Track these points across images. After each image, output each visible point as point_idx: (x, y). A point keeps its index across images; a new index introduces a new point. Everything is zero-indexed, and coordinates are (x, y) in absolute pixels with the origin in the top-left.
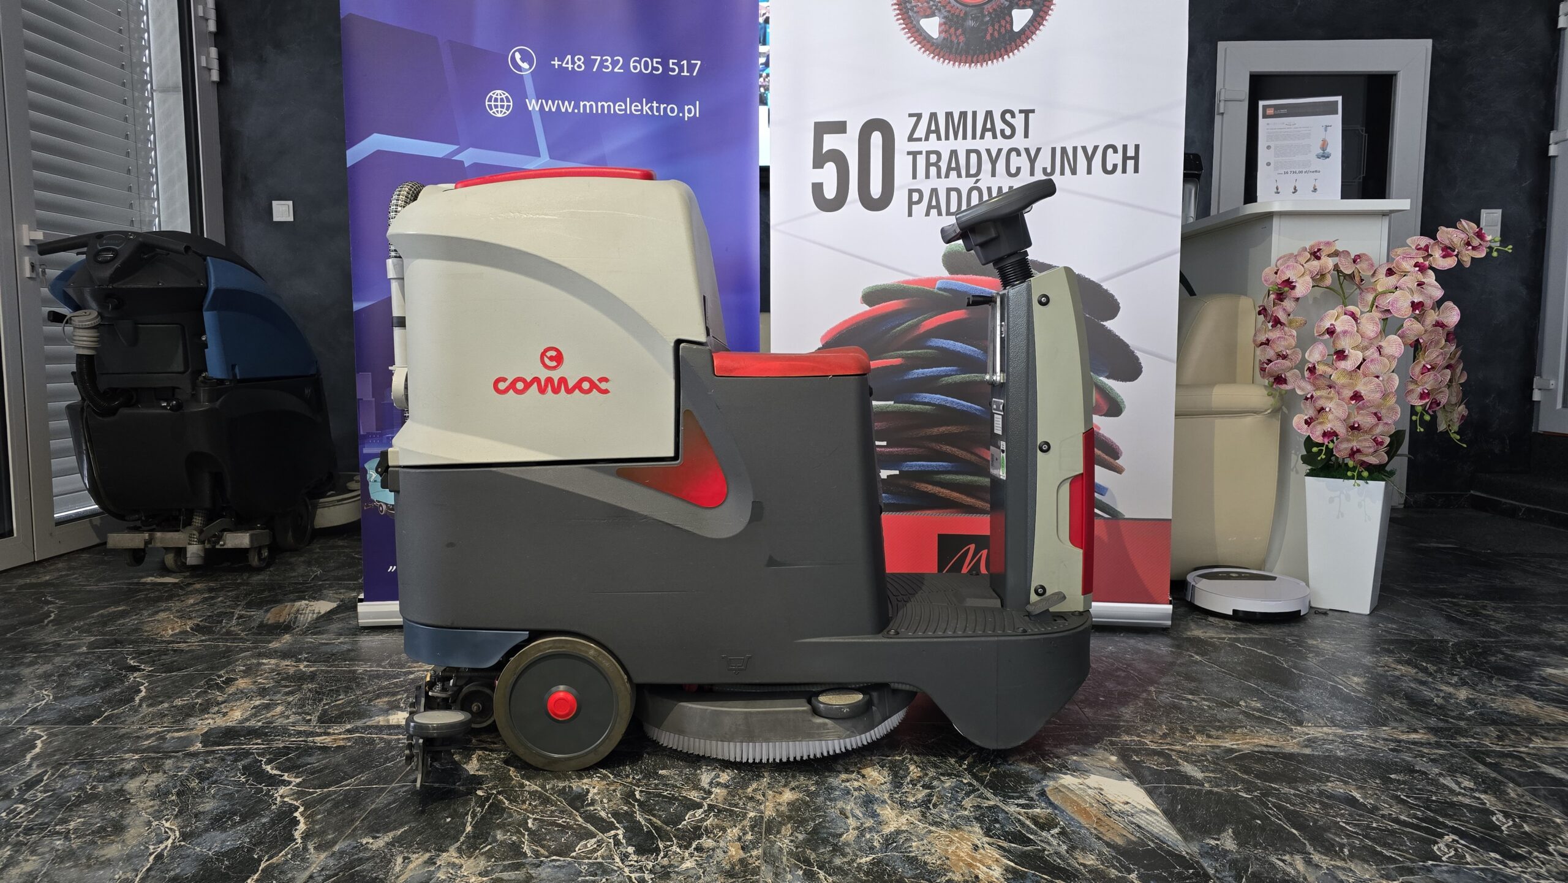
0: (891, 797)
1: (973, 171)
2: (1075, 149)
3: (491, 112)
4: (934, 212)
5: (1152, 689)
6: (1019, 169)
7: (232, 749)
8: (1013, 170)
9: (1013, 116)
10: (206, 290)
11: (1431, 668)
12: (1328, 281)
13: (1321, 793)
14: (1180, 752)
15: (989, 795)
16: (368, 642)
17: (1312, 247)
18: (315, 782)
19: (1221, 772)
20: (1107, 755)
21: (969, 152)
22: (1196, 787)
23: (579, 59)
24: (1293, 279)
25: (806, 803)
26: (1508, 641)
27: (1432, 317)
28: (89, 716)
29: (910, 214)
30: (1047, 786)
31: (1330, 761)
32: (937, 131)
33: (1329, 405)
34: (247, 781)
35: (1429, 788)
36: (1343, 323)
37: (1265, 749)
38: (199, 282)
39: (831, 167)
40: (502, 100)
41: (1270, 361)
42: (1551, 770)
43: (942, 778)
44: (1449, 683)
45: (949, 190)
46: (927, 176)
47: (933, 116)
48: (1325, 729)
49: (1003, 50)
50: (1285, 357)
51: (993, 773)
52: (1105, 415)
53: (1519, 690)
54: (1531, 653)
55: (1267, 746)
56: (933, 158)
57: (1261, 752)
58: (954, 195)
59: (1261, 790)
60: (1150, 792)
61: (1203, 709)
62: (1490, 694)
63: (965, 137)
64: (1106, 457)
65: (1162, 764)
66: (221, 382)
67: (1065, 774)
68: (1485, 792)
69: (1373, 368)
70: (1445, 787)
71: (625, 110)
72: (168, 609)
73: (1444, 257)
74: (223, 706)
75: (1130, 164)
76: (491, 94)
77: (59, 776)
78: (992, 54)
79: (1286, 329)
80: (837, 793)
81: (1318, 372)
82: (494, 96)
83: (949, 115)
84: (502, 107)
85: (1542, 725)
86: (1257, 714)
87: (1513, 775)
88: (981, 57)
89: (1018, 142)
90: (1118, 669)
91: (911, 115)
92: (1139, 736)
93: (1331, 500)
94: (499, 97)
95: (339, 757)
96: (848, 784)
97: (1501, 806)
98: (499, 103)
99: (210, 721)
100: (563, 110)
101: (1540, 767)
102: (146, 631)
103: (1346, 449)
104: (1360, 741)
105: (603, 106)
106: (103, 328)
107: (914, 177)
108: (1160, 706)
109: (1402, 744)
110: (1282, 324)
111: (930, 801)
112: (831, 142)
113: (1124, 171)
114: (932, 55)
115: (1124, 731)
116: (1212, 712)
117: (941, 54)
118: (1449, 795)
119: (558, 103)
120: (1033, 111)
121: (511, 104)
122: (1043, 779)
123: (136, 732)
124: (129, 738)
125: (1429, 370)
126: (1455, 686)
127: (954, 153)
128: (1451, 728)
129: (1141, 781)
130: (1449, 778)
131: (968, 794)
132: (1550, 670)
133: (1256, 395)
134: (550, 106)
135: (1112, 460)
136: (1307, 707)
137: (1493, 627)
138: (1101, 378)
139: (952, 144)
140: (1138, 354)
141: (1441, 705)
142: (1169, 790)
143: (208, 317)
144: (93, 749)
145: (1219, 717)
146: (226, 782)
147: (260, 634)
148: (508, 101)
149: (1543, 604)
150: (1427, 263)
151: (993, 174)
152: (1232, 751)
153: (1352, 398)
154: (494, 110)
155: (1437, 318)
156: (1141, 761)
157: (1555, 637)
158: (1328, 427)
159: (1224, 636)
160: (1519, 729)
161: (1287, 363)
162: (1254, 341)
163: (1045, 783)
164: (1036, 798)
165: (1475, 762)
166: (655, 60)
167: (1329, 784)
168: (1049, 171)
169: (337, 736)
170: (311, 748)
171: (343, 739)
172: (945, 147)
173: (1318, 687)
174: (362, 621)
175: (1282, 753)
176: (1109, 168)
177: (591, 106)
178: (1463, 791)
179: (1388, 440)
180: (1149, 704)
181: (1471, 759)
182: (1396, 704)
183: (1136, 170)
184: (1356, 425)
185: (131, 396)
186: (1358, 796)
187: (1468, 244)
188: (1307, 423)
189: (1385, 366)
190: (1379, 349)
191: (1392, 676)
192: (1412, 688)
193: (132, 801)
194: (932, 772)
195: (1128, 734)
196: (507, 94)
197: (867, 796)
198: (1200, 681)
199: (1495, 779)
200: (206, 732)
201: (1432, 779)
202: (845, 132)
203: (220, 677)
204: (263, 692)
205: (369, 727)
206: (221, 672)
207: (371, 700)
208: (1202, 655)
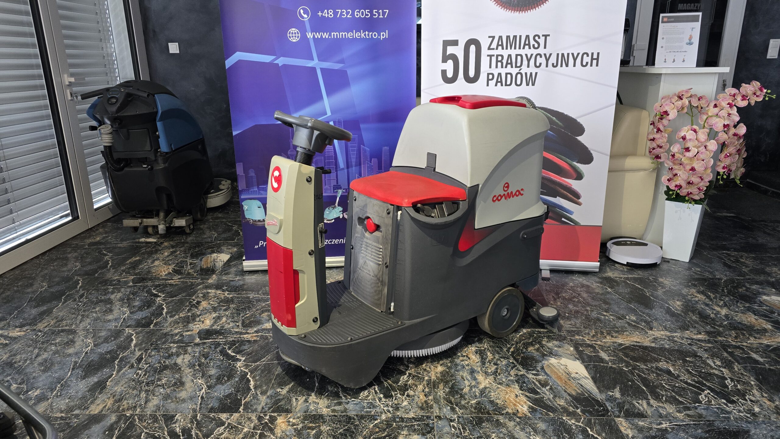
0: (481, 370)
1: (518, 65)
2: (568, 54)
3: (290, 39)
4: (499, 84)
5: (588, 308)
6: (540, 64)
7: (212, 342)
8: (538, 65)
9: (539, 38)
10: (157, 112)
11: (712, 296)
12: (685, 110)
13: (657, 368)
14: (600, 345)
15: (521, 369)
16: (250, 279)
17: (679, 93)
18: (251, 360)
19: (616, 356)
20: (569, 346)
21: (517, 55)
22: (605, 365)
23: (331, 12)
24: (668, 110)
25: (447, 372)
26: (749, 279)
27: (733, 131)
28: (148, 323)
29: (488, 85)
30: (544, 364)
31: (662, 350)
32: (502, 45)
33: (679, 173)
34: (224, 359)
35: (702, 365)
36: (690, 135)
37: (635, 344)
38: (154, 109)
39: (450, 62)
40: (295, 33)
41: (654, 149)
42: (754, 356)
43: (502, 360)
44: (719, 305)
45: (507, 74)
46: (497, 67)
47: (500, 37)
48: (662, 333)
49: (536, 5)
50: (661, 147)
51: (522, 356)
52: (575, 179)
53: (749, 309)
54: (758, 286)
55: (636, 342)
56: (500, 58)
57: (633, 345)
58: (509, 76)
59: (632, 366)
60: (586, 367)
61: (610, 321)
62: (736, 312)
63: (515, 48)
64: (574, 198)
65: (592, 352)
66: (167, 153)
67: (552, 357)
68: (725, 368)
69: (702, 156)
70: (708, 365)
71: (353, 36)
72: (157, 259)
73: (742, 100)
74: (200, 317)
75: (595, 62)
76: (290, 30)
77: (149, 356)
78: (530, 7)
79: (663, 133)
80: (459, 367)
81: (676, 157)
82: (291, 31)
83: (508, 37)
84: (295, 37)
85: (755, 330)
86: (633, 324)
87: (738, 358)
88: (525, 8)
89: (541, 50)
90: (574, 297)
91: (489, 37)
92: (583, 336)
93: (676, 212)
94: (294, 32)
95: (256, 347)
96: (463, 362)
97: (730, 375)
98: (294, 35)
99: (198, 326)
100: (324, 37)
101: (750, 354)
102: (154, 273)
103: (685, 192)
104: (676, 339)
105: (342, 35)
106: (115, 133)
107: (490, 67)
108: (592, 319)
109: (694, 341)
110: (661, 131)
111: (497, 372)
112: (450, 50)
113: (591, 65)
114: (501, 7)
115: (576, 334)
116: (614, 322)
117: (506, 6)
118: (710, 369)
119: (321, 34)
120: (549, 35)
121: (300, 35)
122: (542, 360)
123: (170, 332)
124: (169, 335)
125: (728, 156)
126: (721, 307)
127: (510, 56)
128: (716, 332)
129: (583, 362)
130: (711, 360)
131: (512, 368)
132: (765, 297)
133: (646, 162)
134: (318, 36)
135: (577, 200)
136: (655, 319)
137: (744, 270)
138: (574, 163)
139: (509, 52)
140: (592, 152)
141: (714, 318)
142: (595, 366)
143: (159, 124)
144: (156, 341)
145: (617, 325)
146: (215, 359)
147: (202, 274)
148: (298, 34)
149: (769, 255)
150: (734, 103)
151: (528, 66)
152: (621, 345)
153: (690, 170)
154: (292, 38)
155: (735, 131)
156: (584, 350)
157: (771, 276)
158: (678, 183)
159: (622, 276)
160: (745, 332)
161: (661, 150)
162: (647, 138)
163: (543, 362)
164: (540, 370)
165: (723, 351)
166: (367, 11)
167: (661, 363)
168: (555, 65)
169: (251, 335)
170: (243, 341)
171: (255, 336)
172: (506, 53)
173: (661, 308)
174: (245, 269)
175: (642, 346)
176: (584, 64)
177: (337, 35)
178: (716, 367)
179: (705, 188)
180: (588, 318)
181: (722, 349)
182: (694, 318)
183: (597, 65)
184: (691, 182)
185: (128, 162)
186: (672, 369)
187: (755, 94)
188: (669, 180)
189: (707, 155)
190: (705, 147)
191: (694, 301)
192: (702, 308)
193: (182, 369)
194: (497, 356)
195: (578, 335)
196: (297, 30)
197: (471, 369)
198: (610, 304)
199: (730, 361)
200: (199, 332)
201: (704, 361)
202: (457, 45)
203: (194, 300)
204: (215, 309)
205: (264, 330)
206: (194, 298)
207: (260, 315)
208: (611, 288)
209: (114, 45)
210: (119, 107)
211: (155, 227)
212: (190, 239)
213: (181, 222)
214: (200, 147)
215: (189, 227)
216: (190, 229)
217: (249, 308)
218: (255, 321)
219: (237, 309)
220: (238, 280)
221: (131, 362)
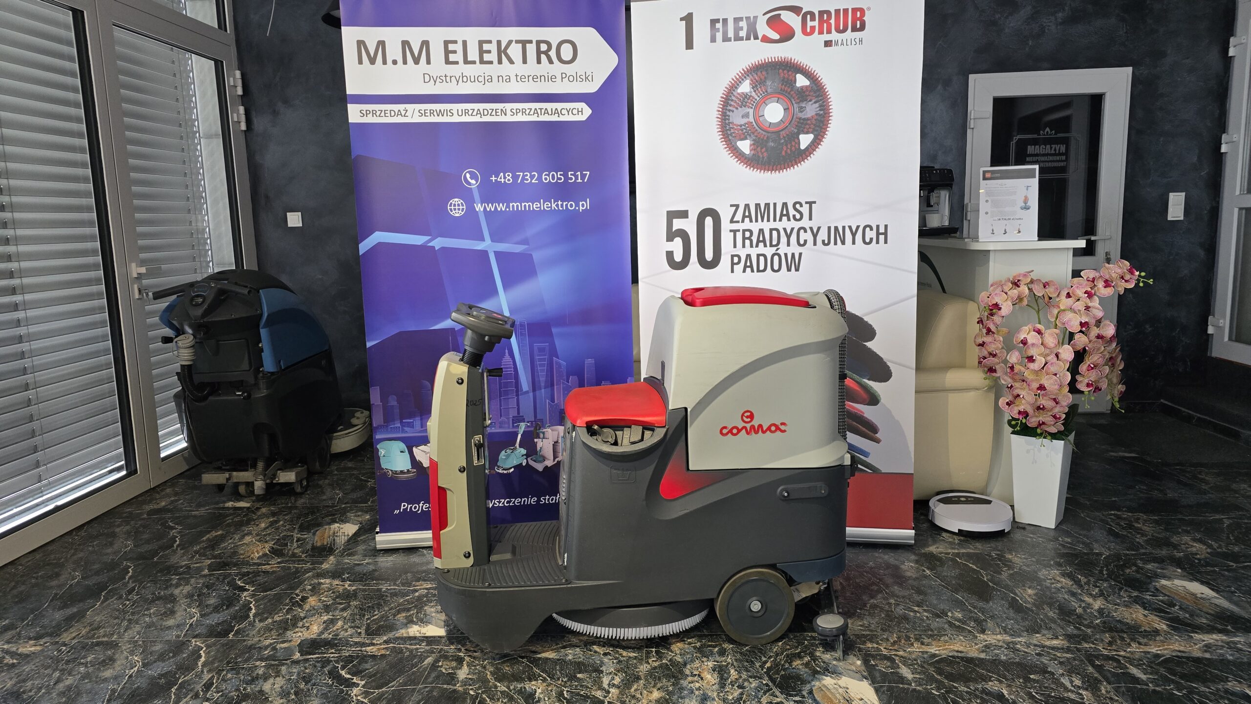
0: (718, 695)
1: (774, 242)
2: (844, 228)
3: (452, 213)
4: (748, 270)
5: (892, 601)
6: (806, 241)
7: (318, 658)
8: (802, 242)
9: (801, 206)
10: (261, 315)
11: (1083, 580)
12: (1025, 302)
13: (984, 691)
14: (902, 657)
15: (778, 693)
16: (386, 562)
17: (1015, 277)
18: (373, 684)
19: (924, 673)
20: (855, 659)
21: (771, 230)
22: (906, 686)
23: (509, 175)
24: (999, 302)
25: (666, 700)
26: (1144, 554)
27: (1094, 331)
28: (226, 631)
29: (732, 271)
30: (814, 686)
31: (995, 663)
32: (750, 216)
33: (1022, 393)
34: (333, 683)
35: (1052, 686)
36: (1033, 338)
37: (956, 654)
38: (257, 310)
39: (678, 241)
40: (459, 205)
41: (985, 358)
42: (1134, 671)
43: (751, 680)
44: (1091, 594)
45: (758, 256)
46: (744, 246)
47: (747, 206)
48: (999, 637)
49: (793, 161)
50: (994, 356)
51: (782, 675)
52: (868, 404)
53: (1137, 601)
54: (1156, 565)
55: (958, 651)
56: (747, 234)
57: (953, 657)
58: (762, 259)
59: (946, 688)
60: (877, 691)
61: (923, 620)
62: (1116, 605)
63: (768, 220)
64: (869, 432)
65: (889, 667)
66: (272, 373)
67: (827, 676)
68: (1086, 689)
69: (1053, 369)
70: (1063, 685)
71: (540, 207)
72: (249, 534)
73: (1105, 287)
74: (305, 621)
75: (882, 237)
76: (451, 201)
77: (222, 680)
78: (786, 165)
79: (995, 335)
80: (686, 692)
81: (1016, 371)
82: (453, 203)
83: (758, 206)
84: (459, 209)
85: (1141, 632)
86: (957, 623)
87: (1109, 675)
88: (779, 166)
89: (805, 223)
90: (873, 584)
91: (732, 206)
92: (878, 643)
93: (1028, 451)
94: (456, 203)
95: (383, 664)
96: (692, 685)
97: (1093, 700)
98: (457, 207)
99: (300, 634)
100: (499, 209)
101: (1128, 668)
102: (241, 554)
103: (1035, 422)
104: (1018, 646)
105: (525, 206)
106: (198, 346)
107: (735, 246)
108: (895, 617)
109: (1045, 649)
110: (993, 333)
111: (741, 698)
112: (678, 224)
113: (878, 242)
114: (745, 165)
115: (869, 640)
116: (928, 622)
117: (752, 165)
118: (1063, 691)
119: (496, 205)
120: (815, 202)
121: (465, 207)
122: (812, 680)
123: (257, 643)
124: (255, 648)
125: (1092, 368)
126: (1095, 597)
127: (761, 231)
128: (1081, 635)
129: (873, 681)
130: (1067, 678)
131: (765, 693)
132: (1164, 582)
133: (977, 377)
134: (490, 207)
135: (873, 434)
136: (991, 616)
137: (1138, 540)
138: (864, 380)
139: (760, 225)
140: (889, 364)
141: (1080, 614)
142: (890, 689)
143: (264, 332)
144: (236, 658)
145: (932, 627)
146: (321, 684)
147: (314, 556)
148: (463, 205)
149: (1180, 517)
150: (1093, 291)
151: (788, 245)
152: (934, 656)
153: (1038, 389)
154: (454, 212)
155: (1098, 332)
156: (876, 665)
157: (1178, 550)
158: (1022, 408)
159: (950, 551)
160: (1125, 636)
161: (995, 360)
162: (975, 342)
163: (813, 683)
164: (806, 695)
165: (1088, 664)
166: (559, 173)
167: (990, 683)
168: (826, 242)
169: (377, 647)
170: (365, 656)
171: (384, 649)
172: (755, 227)
173: (1002, 599)
174: (379, 547)
175: (966, 657)
176: (867, 240)
177: (517, 206)
178: (1073, 688)
179: (1064, 416)
180: (890, 616)
181: (1086, 662)
182: (1051, 614)
183: (886, 242)
184: (1041, 407)
185: (215, 388)
186: (1005, 692)
187: (1122, 278)
188: (1008, 404)
189: (1061, 367)
190: (1057, 355)
191: (1055, 588)
192: (1065, 599)
193: (270, 699)
194: (744, 675)
195: (871, 642)
196: (462, 201)
197: (703, 694)
198: (925, 594)
199: (1096, 679)
200: (300, 644)
201: (1056, 679)
202: (687, 217)
203: (298, 595)
204: (327, 609)
205: (398, 638)
206: (297, 591)
207: (395, 616)
208: (931, 569)
209: (208, 217)
210: (206, 309)
211: (250, 485)
212: (301, 502)
213: (288, 477)
214: (323, 362)
215: (301, 484)
216: (301, 487)
217: (379, 606)
218: (386, 626)
219: (360, 608)
220: (367, 563)
221: (196, 690)
